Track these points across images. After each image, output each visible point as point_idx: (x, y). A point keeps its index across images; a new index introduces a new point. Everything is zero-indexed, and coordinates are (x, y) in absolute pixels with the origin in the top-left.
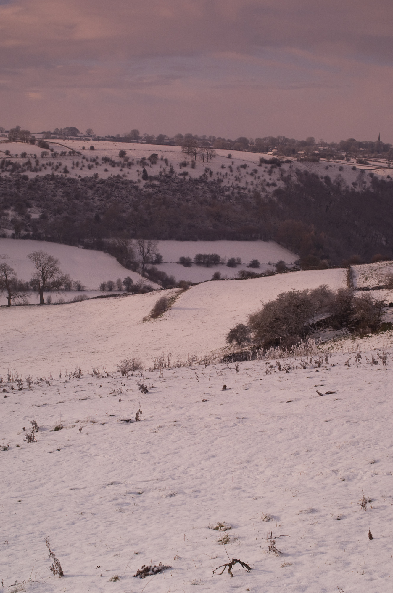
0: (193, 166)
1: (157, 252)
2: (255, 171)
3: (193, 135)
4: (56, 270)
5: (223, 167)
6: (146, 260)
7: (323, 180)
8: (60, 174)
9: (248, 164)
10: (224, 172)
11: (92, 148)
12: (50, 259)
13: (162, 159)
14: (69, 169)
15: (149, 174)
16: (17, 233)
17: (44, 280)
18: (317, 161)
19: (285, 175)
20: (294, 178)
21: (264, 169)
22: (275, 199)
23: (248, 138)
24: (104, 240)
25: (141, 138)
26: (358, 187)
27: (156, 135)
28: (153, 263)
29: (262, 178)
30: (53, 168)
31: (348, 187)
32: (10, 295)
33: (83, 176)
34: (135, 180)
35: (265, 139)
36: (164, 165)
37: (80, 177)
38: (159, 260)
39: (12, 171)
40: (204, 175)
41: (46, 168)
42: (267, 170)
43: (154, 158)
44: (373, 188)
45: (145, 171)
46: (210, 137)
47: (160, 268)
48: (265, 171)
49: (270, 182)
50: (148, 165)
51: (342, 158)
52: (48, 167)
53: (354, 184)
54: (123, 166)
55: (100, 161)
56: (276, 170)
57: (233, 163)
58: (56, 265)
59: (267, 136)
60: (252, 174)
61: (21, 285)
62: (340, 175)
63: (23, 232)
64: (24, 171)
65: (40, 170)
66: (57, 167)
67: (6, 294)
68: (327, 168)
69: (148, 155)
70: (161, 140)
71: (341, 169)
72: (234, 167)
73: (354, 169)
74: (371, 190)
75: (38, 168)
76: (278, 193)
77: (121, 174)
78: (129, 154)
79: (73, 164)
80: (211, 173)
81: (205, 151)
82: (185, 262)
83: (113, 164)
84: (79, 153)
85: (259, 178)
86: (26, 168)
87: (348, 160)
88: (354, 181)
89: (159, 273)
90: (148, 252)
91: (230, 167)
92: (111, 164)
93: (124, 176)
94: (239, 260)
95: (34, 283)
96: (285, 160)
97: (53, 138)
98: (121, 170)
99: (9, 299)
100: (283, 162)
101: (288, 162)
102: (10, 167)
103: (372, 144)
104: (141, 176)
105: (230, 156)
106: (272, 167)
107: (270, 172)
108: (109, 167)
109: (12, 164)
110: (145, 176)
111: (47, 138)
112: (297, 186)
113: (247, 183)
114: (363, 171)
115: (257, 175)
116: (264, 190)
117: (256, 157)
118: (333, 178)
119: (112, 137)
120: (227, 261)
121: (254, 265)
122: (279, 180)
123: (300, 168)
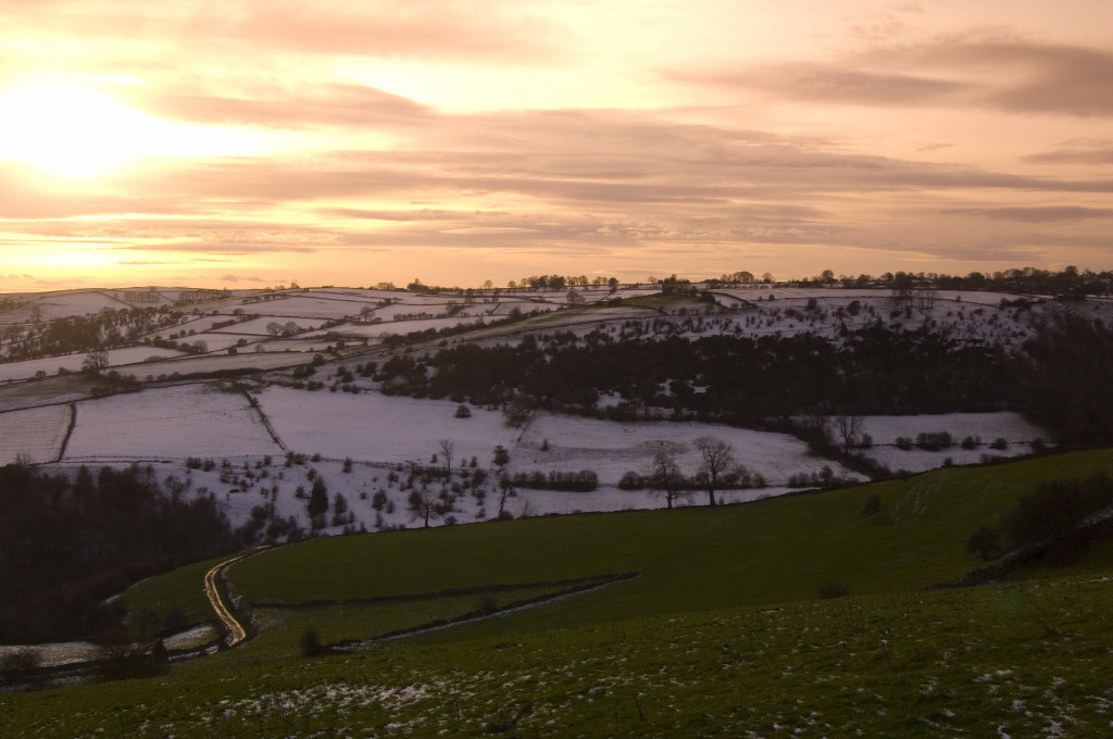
0: (909, 315)
1: (864, 432)
2: (995, 317)
3: (907, 273)
4: (729, 459)
5: (949, 314)
6: (850, 444)
7: (1093, 324)
8: (730, 334)
9: (984, 308)
10: (951, 320)
11: (772, 298)
12: (721, 446)
13: (866, 307)
14: (743, 326)
15: (849, 328)
16: (676, 413)
17: (714, 473)
18: (1083, 299)
19: (1038, 321)
20: (1051, 324)
21: (1007, 314)
22: (1026, 354)
23: (983, 273)
24: (792, 418)
25: (836, 281)
27: (857, 277)
28: (859, 447)
29: (1006, 327)
30: (721, 327)
32: (670, 495)
33: (760, 335)
34: (831, 337)
35: (1007, 272)
36: (869, 315)
37: (757, 336)
38: (867, 444)
39: (669, 332)
40: (924, 327)
41: (711, 327)
42: (1012, 315)
43: (854, 308)
45: (843, 326)
46: (930, 275)
47: (869, 454)
48: (1009, 317)
49: (1018, 331)
50: (847, 317)
52: (715, 326)
54: (814, 320)
55: (782, 315)
56: (1025, 314)
57: (963, 308)
58: (730, 453)
59: (1010, 269)
60: (990, 322)
61: (684, 481)
63: (685, 411)
64: (684, 331)
65: (705, 330)
66: (727, 325)
67: (666, 494)
68: (1097, 308)
69: (846, 303)
70: (863, 282)
72: (966, 314)
75: (702, 327)
76: (1027, 346)
77: (811, 330)
78: (820, 303)
79: (748, 320)
80: (934, 324)
81: (924, 294)
82: (903, 445)
83: (800, 318)
84: (754, 306)
85: (1001, 326)
86: (686, 327)
89: (868, 460)
90: (852, 432)
91: (960, 315)
92: (797, 318)
93: (815, 332)
94: (978, 439)
95: (702, 476)
96: (1036, 300)
97: (719, 288)
98: (811, 325)
99: (669, 499)
100: (1034, 303)
101: (1041, 302)
102: (665, 328)
104: (839, 331)
105: (958, 300)
106: (1019, 311)
107: (1016, 318)
108: (794, 321)
109: (668, 323)
110: (844, 332)
111: (712, 288)
112: (1055, 336)
113: (984, 334)
115: (998, 323)
116: (1008, 342)
117: (995, 298)
118: (1107, 323)
119: (797, 282)
120: (960, 442)
121: (1000, 445)
122: (1029, 328)
123: (1058, 310)
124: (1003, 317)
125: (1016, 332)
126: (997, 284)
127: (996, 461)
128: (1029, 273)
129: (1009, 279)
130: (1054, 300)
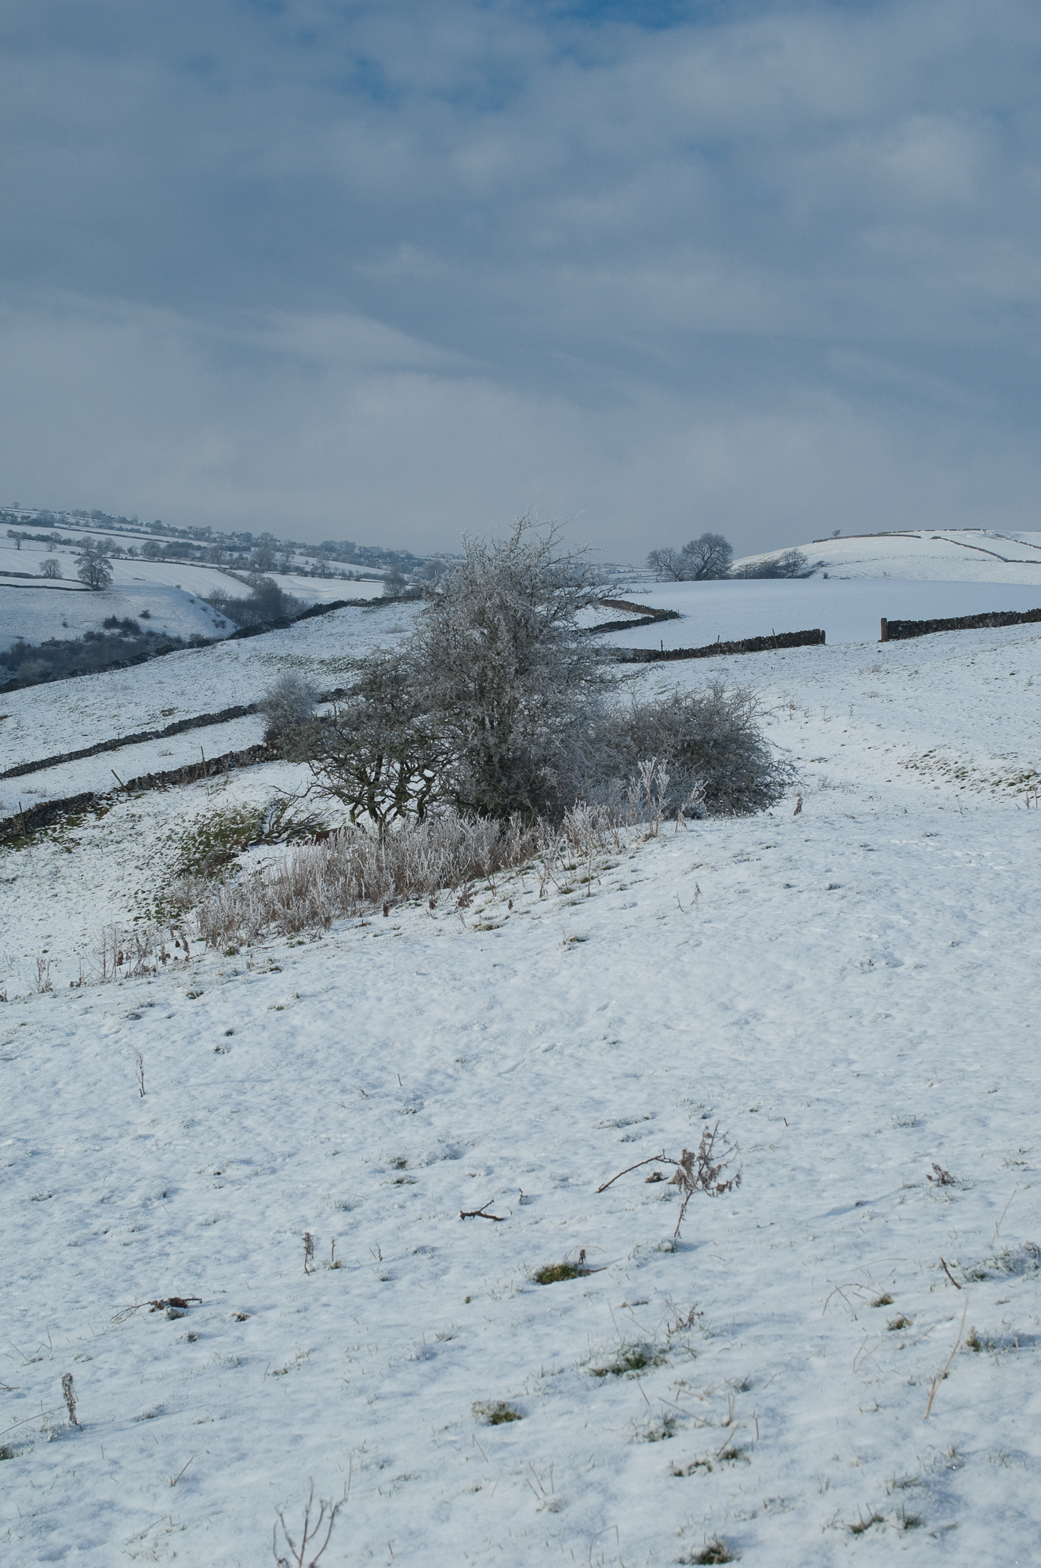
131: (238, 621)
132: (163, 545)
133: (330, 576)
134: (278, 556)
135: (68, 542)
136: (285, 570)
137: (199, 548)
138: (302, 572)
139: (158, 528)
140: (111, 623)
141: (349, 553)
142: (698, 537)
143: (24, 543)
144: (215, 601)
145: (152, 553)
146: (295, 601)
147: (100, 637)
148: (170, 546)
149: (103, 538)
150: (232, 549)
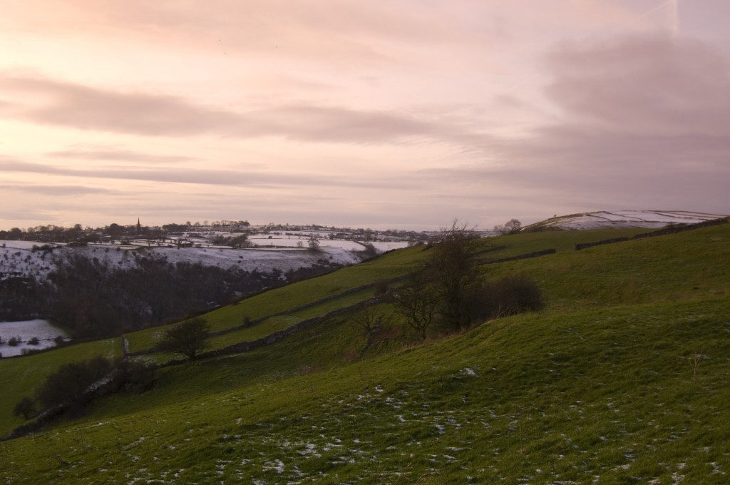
2: (29, 257)
7: (92, 261)
9: (22, 251)
18: (86, 245)
19: (57, 259)
20: (66, 261)
21: (37, 255)
23: (20, 228)
26: (123, 265)
29: (36, 264)
31: (114, 266)
35: (36, 228)
42: (40, 256)
44: (137, 265)
48: (38, 257)
51: (107, 240)
53: (120, 263)
56: (49, 255)
57: (7, 251)
59: (38, 225)
60: (26, 261)
62: (107, 256)
68: (94, 251)
71: (107, 250)
72: (9, 255)
73: (118, 250)
74: (135, 267)
76: (51, 276)
85: (33, 263)
87: (113, 243)
88: (120, 260)
91: (5, 256)
96: (56, 246)
100: (54, 248)
101: (59, 247)
103: (132, 227)
105: (4, 246)
106: (45, 253)
107: (43, 258)
112: (69, 269)
113: (22, 269)
114: (127, 251)
115: (31, 261)
116: (38, 274)
117: (29, 245)
118: (101, 260)
121: (35, 342)
122: (51, 264)
123: (70, 252)
124: (35, 257)
125: (43, 267)
126: (30, 236)
127: (32, 353)
128: (51, 229)
129: (38, 232)
130: (68, 245)
131: (361, 258)
132: (335, 234)
133: (390, 241)
134: (373, 235)
135: (305, 236)
136: (375, 240)
137: (347, 235)
138: (381, 240)
139: (333, 229)
140: (320, 261)
141: (395, 234)
142: (509, 220)
143: (291, 237)
144: (353, 252)
145: (332, 238)
146: (379, 250)
147: (316, 266)
148: (338, 235)
149: (316, 233)
150: (358, 234)
